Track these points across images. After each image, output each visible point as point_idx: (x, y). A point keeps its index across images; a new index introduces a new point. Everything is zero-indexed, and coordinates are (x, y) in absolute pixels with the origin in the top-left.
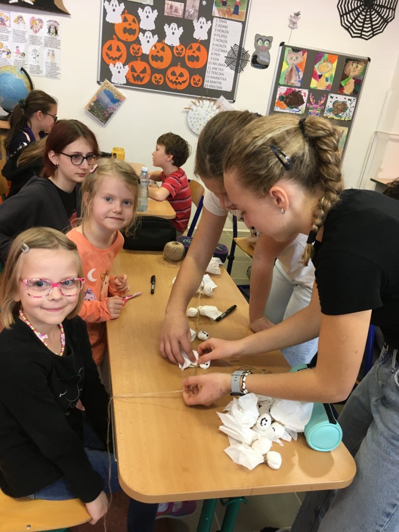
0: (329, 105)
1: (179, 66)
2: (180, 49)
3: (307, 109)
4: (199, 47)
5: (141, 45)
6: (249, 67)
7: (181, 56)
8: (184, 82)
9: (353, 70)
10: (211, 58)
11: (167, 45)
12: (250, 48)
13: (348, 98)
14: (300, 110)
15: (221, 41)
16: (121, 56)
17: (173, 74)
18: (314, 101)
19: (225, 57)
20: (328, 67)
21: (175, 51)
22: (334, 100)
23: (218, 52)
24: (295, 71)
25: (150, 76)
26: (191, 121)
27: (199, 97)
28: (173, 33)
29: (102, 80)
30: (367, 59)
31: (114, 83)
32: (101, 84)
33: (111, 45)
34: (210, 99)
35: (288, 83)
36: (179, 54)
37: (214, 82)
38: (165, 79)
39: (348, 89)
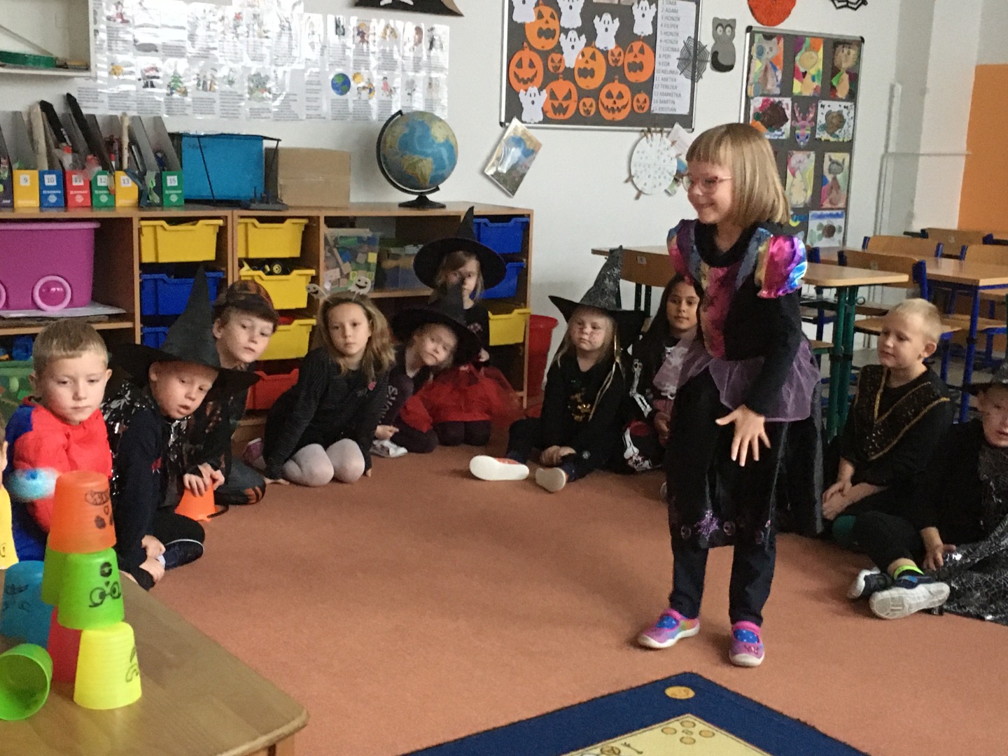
0: (821, 119)
1: (616, 81)
2: (616, 54)
3: (793, 129)
4: (642, 45)
5: (562, 53)
6: (709, 72)
7: (620, 64)
8: (624, 107)
9: (845, 59)
10: (660, 63)
11: (598, 49)
12: (707, 40)
13: (844, 104)
14: (783, 133)
15: (671, 34)
16: (535, 75)
17: (609, 95)
18: (801, 115)
19: (678, 59)
20: (812, 58)
21: (610, 57)
22: (827, 109)
23: (667, 53)
24: (771, 71)
25: (576, 103)
26: (636, 171)
27: (646, 129)
28: (606, 30)
29: (509, 119)
30: (860, 39)
31: (525, 122)
32: (507, 128)
33: (521, 59)
34: (661, 131)
35: (763, 90)
36: (616, 61)
37: (665, 102)
38: (597, 104)
39: (843, 91)
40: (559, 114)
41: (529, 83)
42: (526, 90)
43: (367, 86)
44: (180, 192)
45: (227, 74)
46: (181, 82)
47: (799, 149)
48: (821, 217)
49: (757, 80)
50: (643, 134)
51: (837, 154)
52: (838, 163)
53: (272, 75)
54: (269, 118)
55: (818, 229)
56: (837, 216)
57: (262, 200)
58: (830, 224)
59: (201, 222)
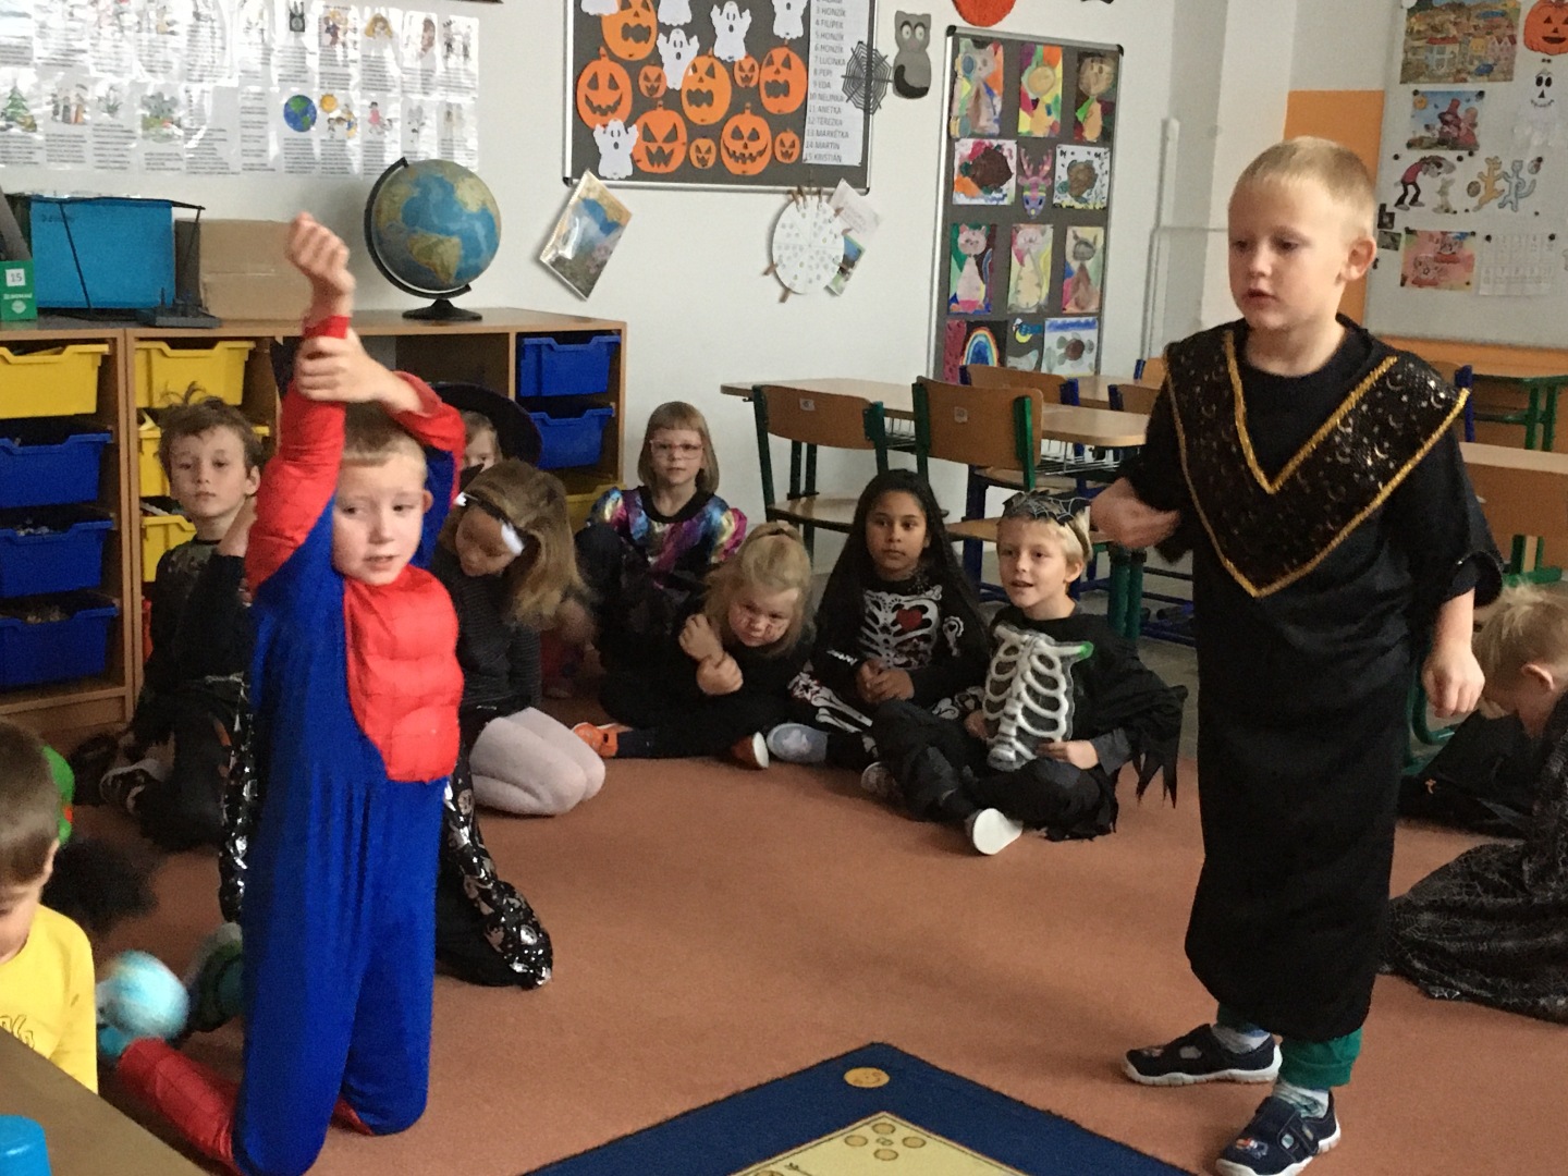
0: (1062, 174)
1: (748, 112)
2: (747, 67)
3: (1020, 189)
4: (788, 57)
5: (662, 65)
6: (891, 100)
7: (753, 84)
8: (761, 153)
9: (1095, 78)
10: (815, 83)
11: (719, 59)
12: (887, 48)
13: (1094, 150)
14: (1005, 196)
15: (833, 36)
16: (618, 102)
17: (737, 134)
18: (1032, 166)
19: (843, 76)
20: (1046, 77)
21: (738, 75)
22: (1069, 158)
23: (825, 67)
24: (985, 98)
25: (684, 148)
26: (780, 256)
27: (795, 189)
28: (731, 29)
29: (578, 173)
30: (1116, 49)
31: (605, 178)
32: (575, 186)
33: (595, 75)
34: (819, 193)
35: (974, 127)
36: (747, 79)
37: (825, 146)
38: (719, 151)
39: (1092, 131)
40: (659, 166)
41: (609, 113)
42: (605, 126)
43: (344, 116)
44: (29, 296)
45: (103, 95)
46: (24, 107)
47: (1028, 220)
48: (1064, 327)
49: (965, 113)
50: (790, 196)
51: (1088, 229)
52: (1086, 244)
53: (182, 97)
54: (178, 169)
55: (1059, 347)
56: (1087, 325)
57: (173, 311)
58: (1078, 338)
59: (71, 349)
